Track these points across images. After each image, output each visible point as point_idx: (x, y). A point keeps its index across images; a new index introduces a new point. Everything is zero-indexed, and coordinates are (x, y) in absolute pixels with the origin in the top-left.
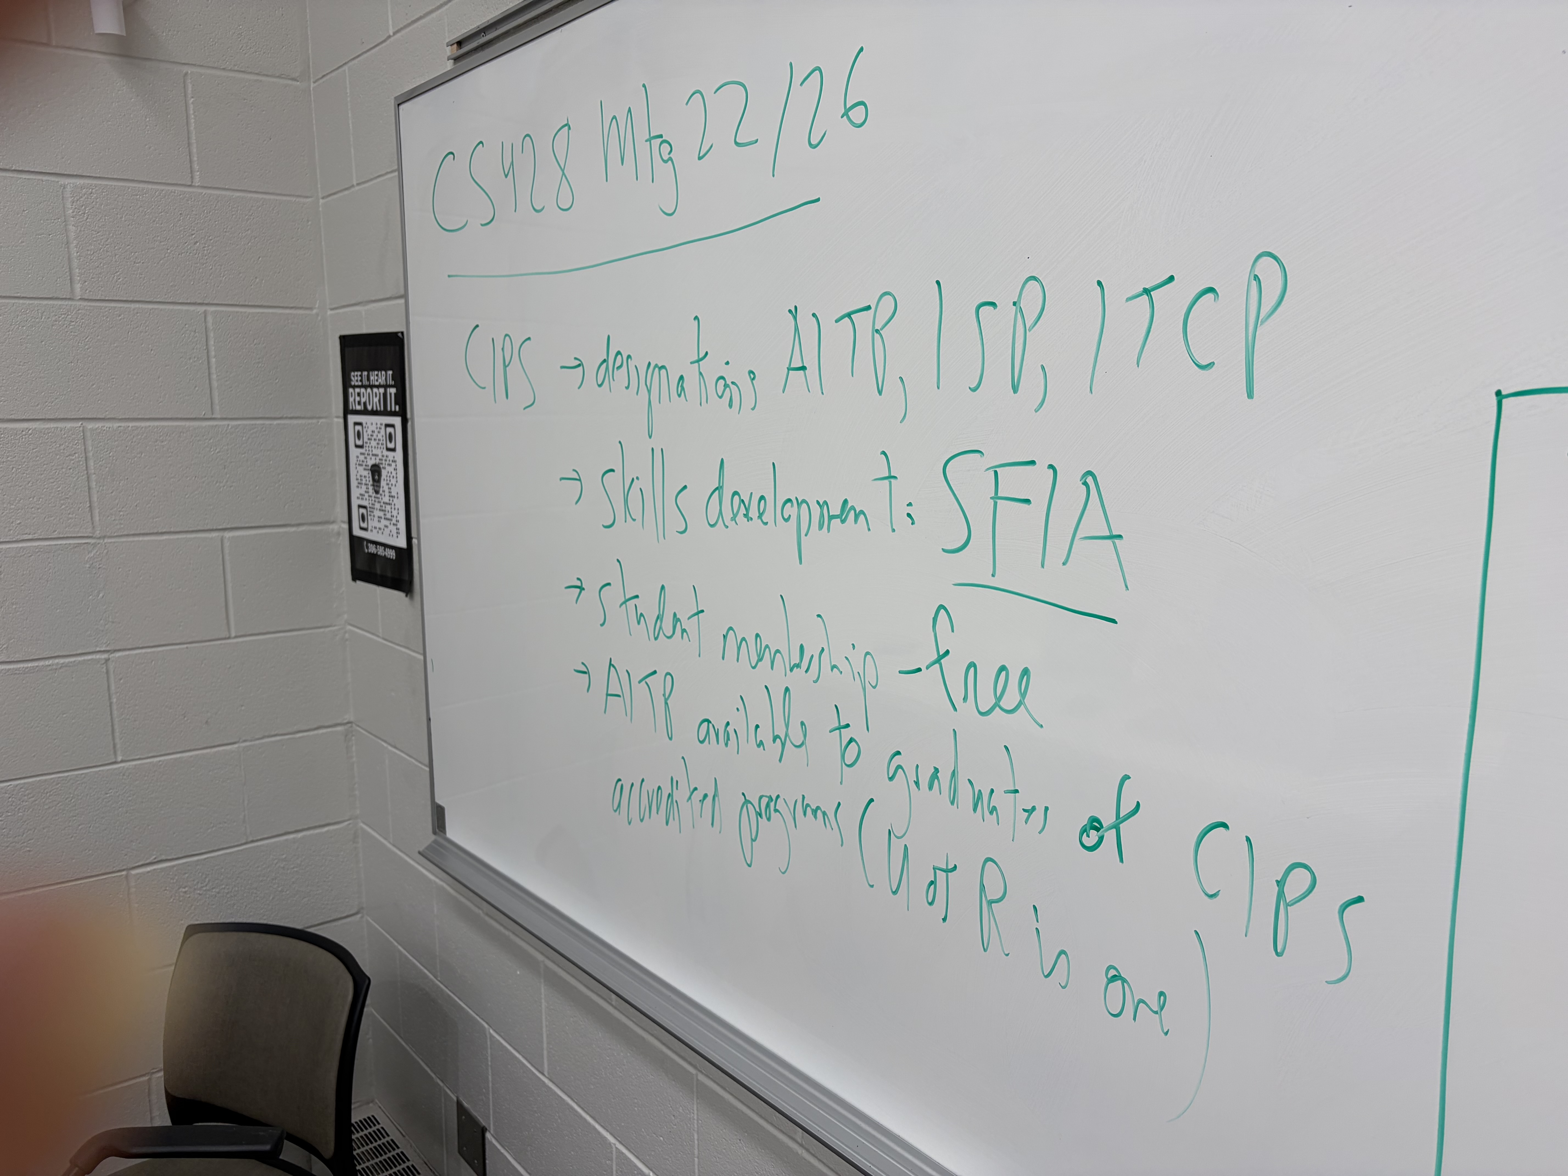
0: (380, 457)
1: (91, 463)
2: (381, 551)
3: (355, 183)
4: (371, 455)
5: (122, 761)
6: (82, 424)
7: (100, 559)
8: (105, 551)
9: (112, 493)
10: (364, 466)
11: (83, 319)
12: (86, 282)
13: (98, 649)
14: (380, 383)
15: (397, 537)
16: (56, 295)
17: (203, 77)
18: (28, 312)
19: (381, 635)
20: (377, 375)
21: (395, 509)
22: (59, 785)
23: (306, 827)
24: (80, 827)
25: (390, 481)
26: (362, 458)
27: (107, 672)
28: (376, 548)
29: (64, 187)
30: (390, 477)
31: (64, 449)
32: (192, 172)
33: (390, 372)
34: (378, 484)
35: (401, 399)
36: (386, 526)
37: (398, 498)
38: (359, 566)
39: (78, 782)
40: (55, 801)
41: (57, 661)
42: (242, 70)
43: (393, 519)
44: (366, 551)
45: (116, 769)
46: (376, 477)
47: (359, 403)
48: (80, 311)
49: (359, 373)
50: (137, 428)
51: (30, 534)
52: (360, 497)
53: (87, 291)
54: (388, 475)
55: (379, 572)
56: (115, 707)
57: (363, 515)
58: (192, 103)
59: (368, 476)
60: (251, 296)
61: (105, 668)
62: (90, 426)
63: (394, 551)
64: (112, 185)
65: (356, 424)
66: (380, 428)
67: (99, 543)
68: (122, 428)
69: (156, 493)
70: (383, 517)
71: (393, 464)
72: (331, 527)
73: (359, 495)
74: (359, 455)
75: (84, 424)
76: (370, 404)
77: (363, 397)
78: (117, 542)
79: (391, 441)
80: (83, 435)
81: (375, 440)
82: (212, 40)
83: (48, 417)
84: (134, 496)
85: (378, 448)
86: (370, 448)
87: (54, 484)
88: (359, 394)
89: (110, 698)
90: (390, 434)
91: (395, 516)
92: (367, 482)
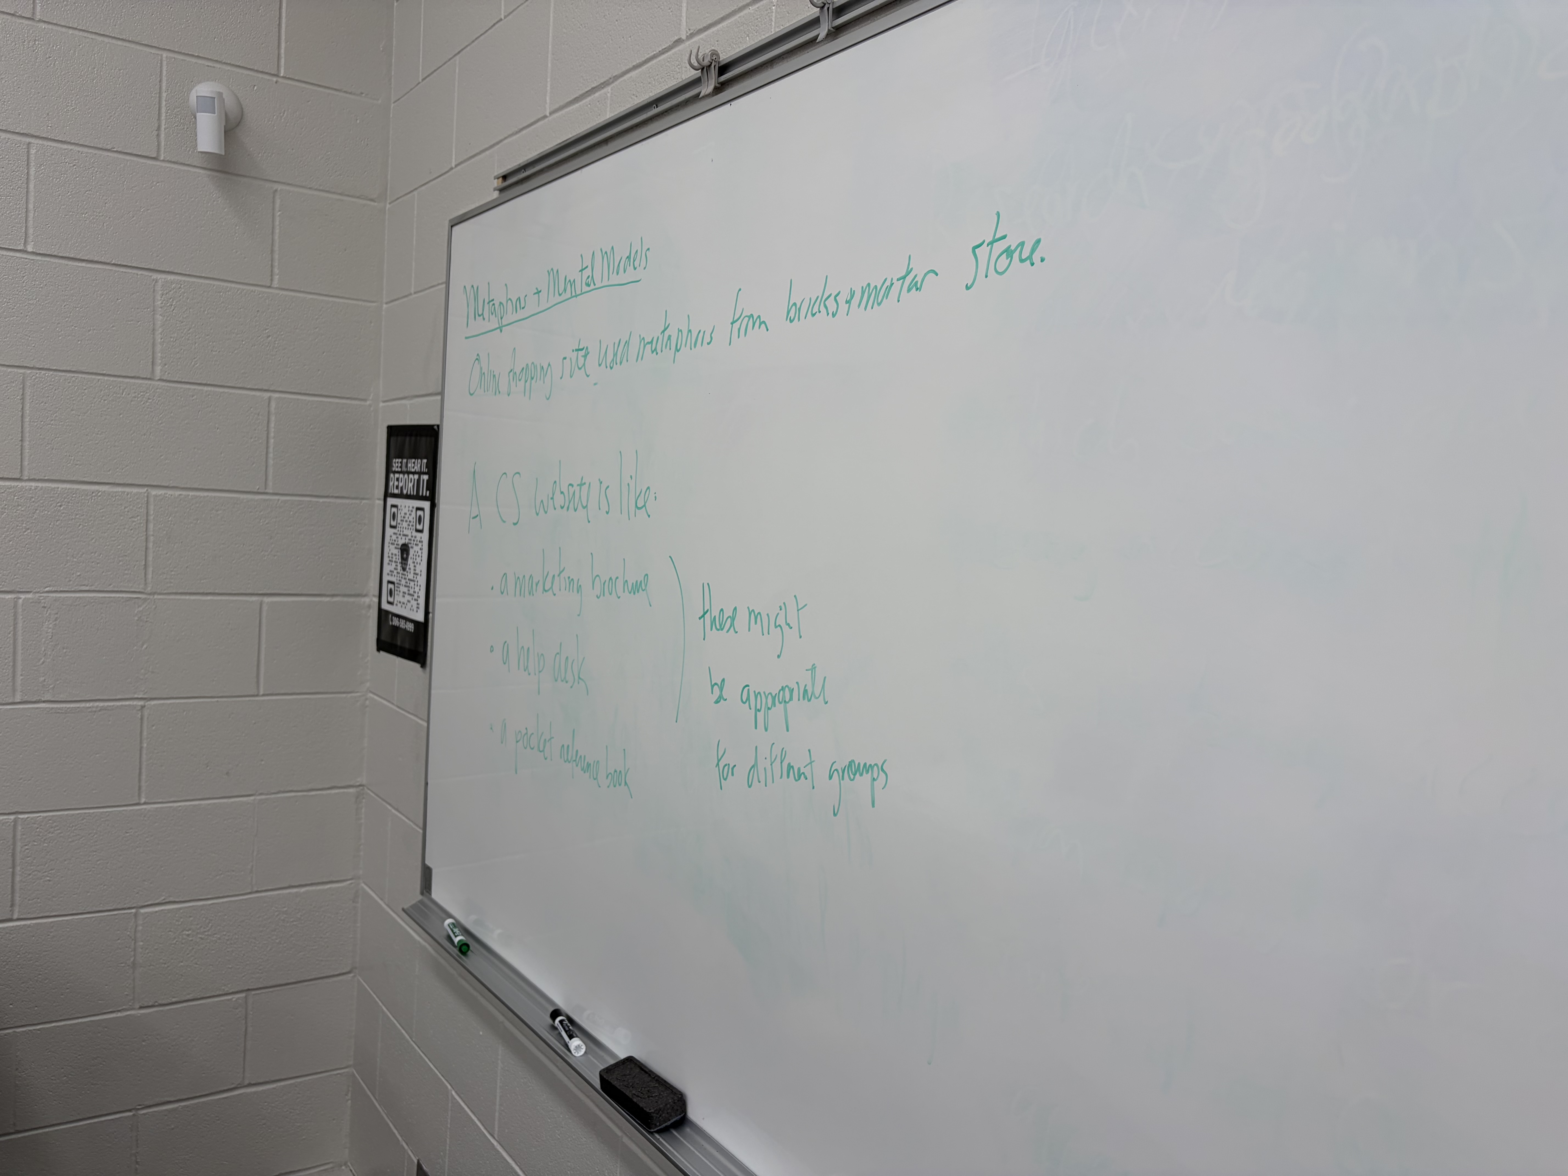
0: (410, 537)
1: (151, 526)
2: (402, 624)
3: (412, 292)
4: (402, 536)
5: (145, 803)
6: (147, 490)
7: (148, 613)
8: (154, 607)
9: (167, 553)
10: (395, 545)
11: (159, 397)
12: (166, 365)
13: (136, 696)
14: (416, 470)
15: (417, 611)
16: (137, 375)
17: (291, 194)
18: (111, 387)
19: (395, 703)
20: (414, 463)
21: (417, 585)
22: (85, 820)
23: (309, 882)
24: (98, 862)
25: (416, 559)
26: (394, 537)
27: (142, 719)
28: (399, 621)
29: (157, 281)
30: (416, 556)
31: (128, 512)
32: (272, 275)
33: (425, 461)
34: (406, 562)
35: (432, 486)
36: (409, 601)
37: (421, 575)
38: (383, 638)
39: (102, 819)
40: (79, 835)
41: (96, 704)
42: (326, 190)
43: (415, 595)
44: (391, 623)
45: (139, 810)
46: (405, 556)
47: (397, 487)
48: (158, 390)
49: (400, 460)
50: (197, 497)
51: (87, 586)
52: (390, 574)
53: (167, 373)
54: (415, 555)
55: (399, 643)
56: (144, 751)
57: (391, 590)
58: (279, 216)
59: (397, 554)
60: (313, 386)
61: (140, 714)
62: (154, 492)
63: (413, 624)
64: (199, 283)
65: (393, 506)
66: (412, 511)
67: (149, 599)
68: (183, 496)
69: (206, 557)
70: (407, 593)
71: (420, 544)
72: (363, 600)
73: (389, 572)
74: (392, 535)
75: (149, 490)
76: (405, 489)
77: (401, 482)
78: (166, 599)
79: (420, 523)
80: (147, 500)
81: (406, 521)
82: (302, 163)
83: (117, 481)
84: (186, 558)
85: (408, 529)
86: (402, 530)
87: (115, 542)
88: (398, 479)
89: (141, 742)
90: (420, 517)
91: (417, 592)
92: (397, 560)
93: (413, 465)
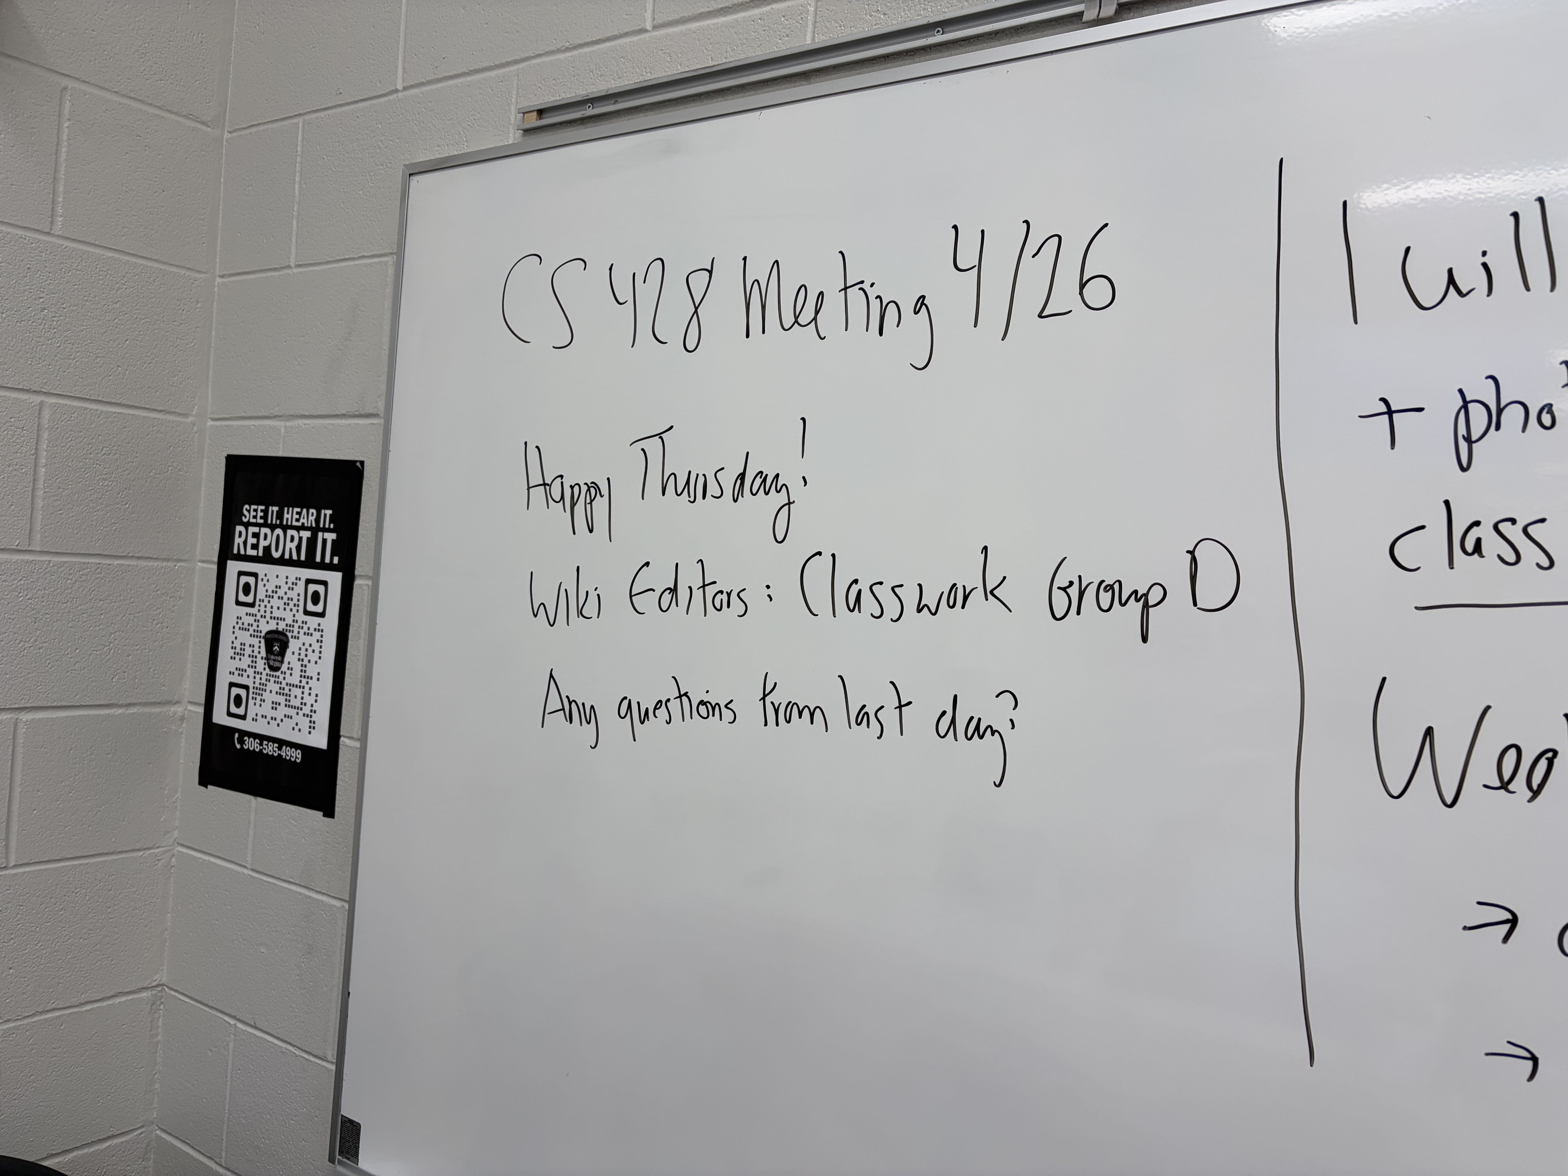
0: (290, 622)
2: (270, 749)
3: (292, 265)
4: (268, 618)
10: (251, 632)
14: (303, 524)
15: (310, 733)
17: (87, 97)
19: (249, 866)
20: (299, 513)
21: (310, 694)
25: (306, 655)
26: (249, 620)
28: (261, 744)
30: (307, 650)
32: (53, 216)
33: (329, 512)
35: (346, 549)
36: (287, 717)
37: (318, 679)
38: (217, 766)
42: (140, 98)
43: (304, 708)
44: (238, 746)
46: (276, 648)
49: (262, 507)
52: (236, 673)
54: (303, 648)
55: (260, 777)
58: (67, 127)
59: (256, 645)
60: (108, 389)
63: (299, 751)
65: (241, 573)
66: (294, 583)
70: (283, 703)
71: (317, 635)
72: (173, 708)
73: (233, 670)
74: (242, 616)
76: (277, 550)
77: (265, 538)
79: (313, 602)
81: (279, 598)
82: (106, 52)
85: (285, 609)
86: (268, 609)
90: (315, 593)
91: (309, 705)
92: (256, 653)
93: (296, 516)
